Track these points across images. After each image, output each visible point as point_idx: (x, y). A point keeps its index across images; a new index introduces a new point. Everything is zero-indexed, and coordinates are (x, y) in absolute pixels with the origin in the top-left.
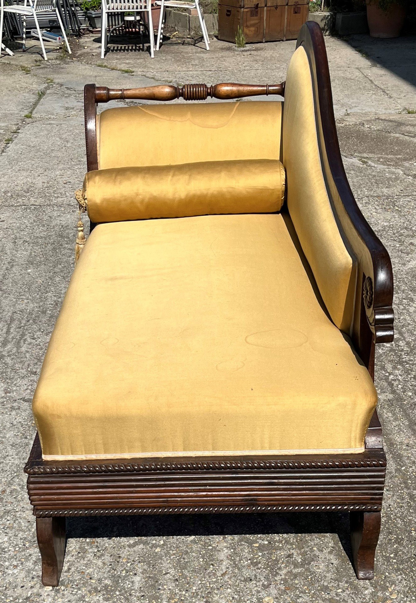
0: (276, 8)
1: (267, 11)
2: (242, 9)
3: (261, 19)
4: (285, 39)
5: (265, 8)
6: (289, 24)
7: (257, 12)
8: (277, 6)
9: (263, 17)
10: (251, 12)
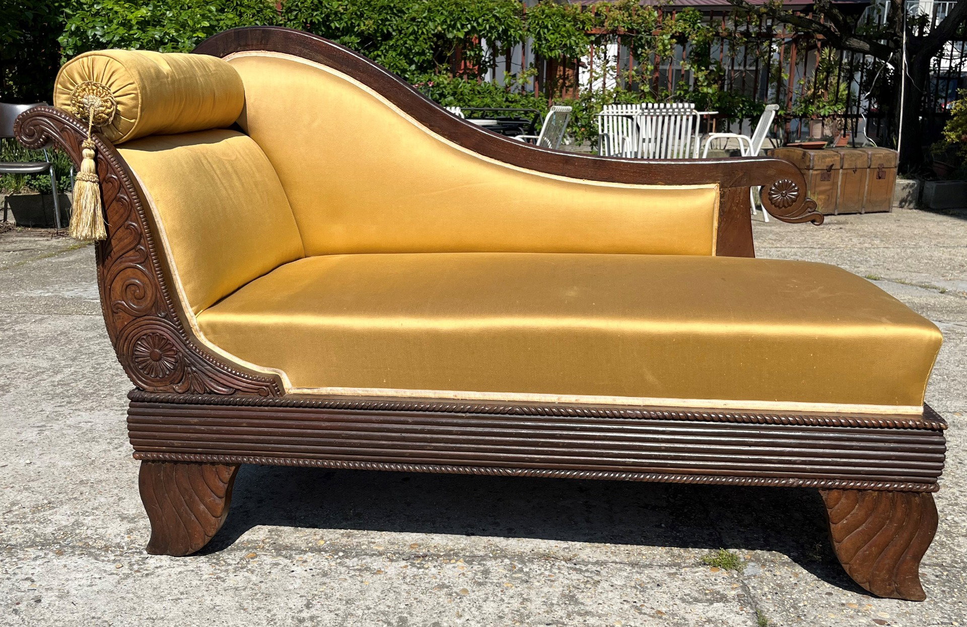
0: (855, 172)
1: (843, 174)
2: (811, 171)
3: (835, 184)
4: (863, 212)
5: (841, 171)
6: (870, 192)
7: (829, 176)
8: (856, 168)
9: (837, 182)
10: (822, 175)
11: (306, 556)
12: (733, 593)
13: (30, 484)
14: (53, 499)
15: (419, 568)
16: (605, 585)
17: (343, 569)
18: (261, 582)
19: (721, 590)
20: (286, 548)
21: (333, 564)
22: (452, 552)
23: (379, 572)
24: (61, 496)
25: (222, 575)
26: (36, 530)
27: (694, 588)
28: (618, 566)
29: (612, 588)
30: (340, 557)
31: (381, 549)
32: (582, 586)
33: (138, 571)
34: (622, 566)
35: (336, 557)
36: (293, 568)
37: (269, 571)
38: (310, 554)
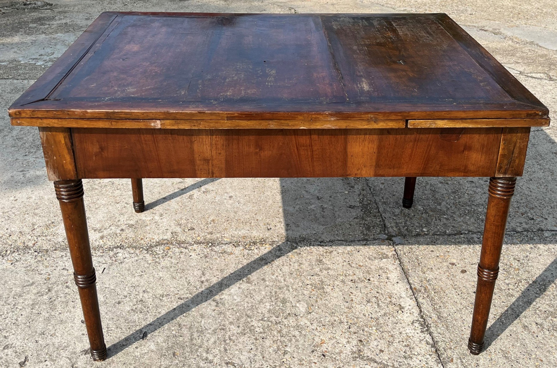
11: (194, 247)
12: (391, 253)
13: (36, 211)
14: (53, 221)
15: (249, 250)
16: (335, 253)
17: (213, 253)
18: (178, 263)
19: (386, 252)
20: (183, 242)
21: (208, 251)
22: (263, 240)
23: (231, 253)
24: (56, 218)
25: (157, 260)
26: (53, 240)
27: (374, 252)
28: (340, 242)
29: (338, 255)
30: (210, 246)
31: (228, 240)
32: (325, 254)
33: (116, 261)
34: (342, 242)
35: (208, 246)
36: (190, 254)
37: (179, 256)
38: (195, 245)
